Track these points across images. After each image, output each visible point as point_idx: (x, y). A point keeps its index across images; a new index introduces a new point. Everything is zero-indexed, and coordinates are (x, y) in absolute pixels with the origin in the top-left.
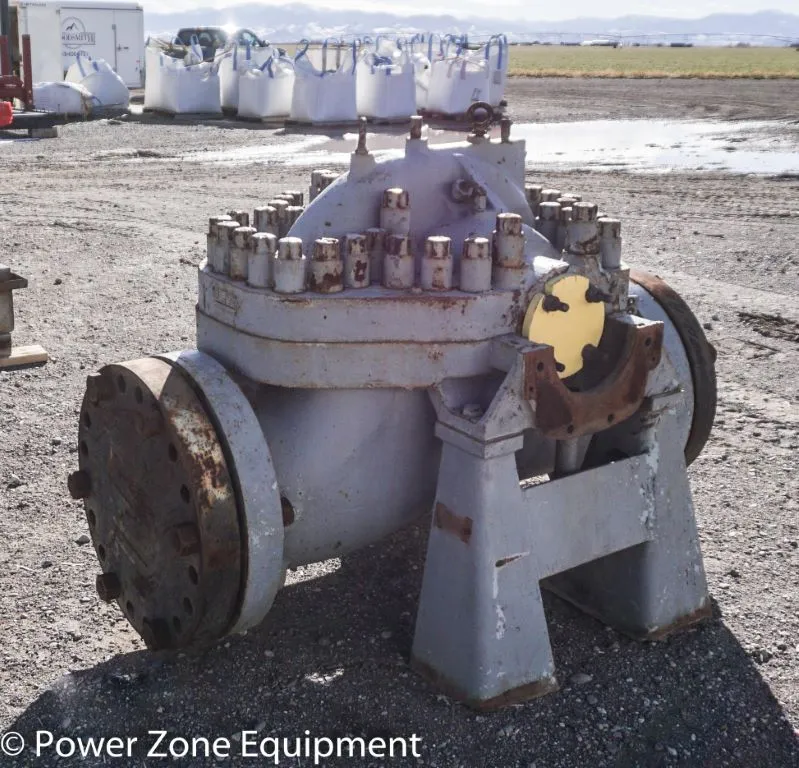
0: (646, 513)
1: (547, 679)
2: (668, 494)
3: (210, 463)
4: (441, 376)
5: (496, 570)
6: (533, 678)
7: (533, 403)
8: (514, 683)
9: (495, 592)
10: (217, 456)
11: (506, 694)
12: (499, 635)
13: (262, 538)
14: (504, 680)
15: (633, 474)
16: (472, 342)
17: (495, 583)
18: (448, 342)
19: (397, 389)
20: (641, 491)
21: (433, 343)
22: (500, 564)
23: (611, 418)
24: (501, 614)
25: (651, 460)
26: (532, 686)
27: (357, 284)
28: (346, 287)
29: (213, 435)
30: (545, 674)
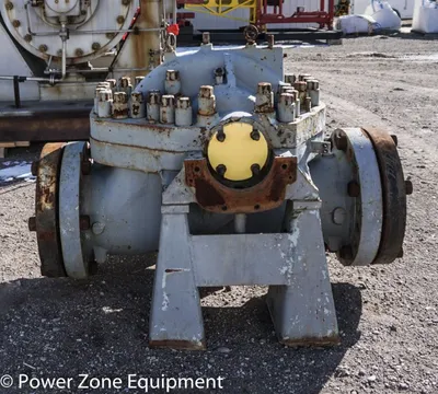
0: (285, 268)
1: (195, 342)
2: (304, 261)
3: (47, 191)
4: (160, 168)
5: (165, 274)
6: (186, 338)
7: (194, 189)
8: (171, 337)
9: (164, 285)
10: (52, 189)
11: (165, 341)
12: (164, 309)
13: (67, 231)
14: (165, 333)
15: (277, 244)
16: (173, 152)
17: (164, 280)
18: (162, 150)
19: (142, 171)
20: (283, 255)
21: (155, 150)
22: (167, 271)
23: (257, 207)
24: (166, 298)
25: (293, 238)
26: (185, 343)
27: (134, 116)
28: (129, 117)
29: (54, 179)
30: (194, 338)
